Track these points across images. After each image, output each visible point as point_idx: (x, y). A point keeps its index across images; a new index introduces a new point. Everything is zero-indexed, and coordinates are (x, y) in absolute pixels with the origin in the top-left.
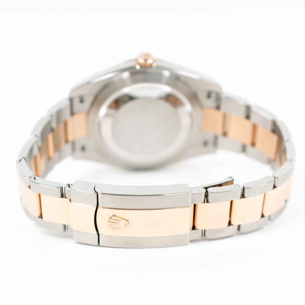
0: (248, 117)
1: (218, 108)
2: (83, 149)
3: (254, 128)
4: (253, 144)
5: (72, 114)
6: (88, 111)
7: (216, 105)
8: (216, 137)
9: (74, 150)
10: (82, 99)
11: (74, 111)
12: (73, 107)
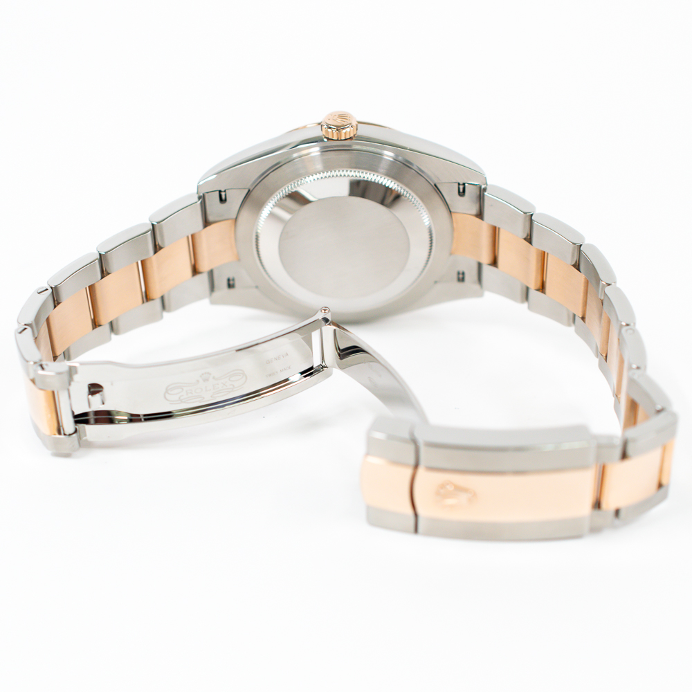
0: (529, 239)
1: (480, 215)
2: (230, 285)
3: (543, 257)
4: (542, 288)
5: (206, 223)
6: (236, 219)
7: (474, 210)
8: (480, 265)
9: (212, 287)
10: (223, 197)
11: (211, 218)
12: (209, 211)
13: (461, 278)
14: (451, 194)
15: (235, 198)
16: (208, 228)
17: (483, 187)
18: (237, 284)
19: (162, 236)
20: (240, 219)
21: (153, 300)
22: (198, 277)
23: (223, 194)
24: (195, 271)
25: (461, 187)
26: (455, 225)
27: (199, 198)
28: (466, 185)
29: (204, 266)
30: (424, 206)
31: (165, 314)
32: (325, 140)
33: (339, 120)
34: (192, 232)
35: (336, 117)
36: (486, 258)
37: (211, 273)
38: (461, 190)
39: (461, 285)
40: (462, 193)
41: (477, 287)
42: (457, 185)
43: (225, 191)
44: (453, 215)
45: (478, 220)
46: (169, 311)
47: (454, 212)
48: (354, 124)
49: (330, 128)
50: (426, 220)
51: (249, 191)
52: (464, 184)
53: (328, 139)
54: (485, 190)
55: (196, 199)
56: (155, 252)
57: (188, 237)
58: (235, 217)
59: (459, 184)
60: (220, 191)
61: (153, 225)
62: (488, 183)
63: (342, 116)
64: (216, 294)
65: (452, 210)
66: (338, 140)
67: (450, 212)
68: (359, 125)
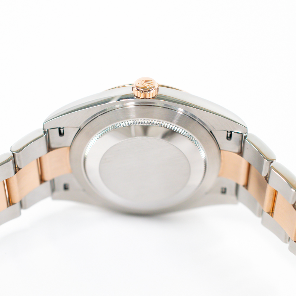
1: (241, 153)
2: (66, 188)
5: (50, 149)
6: (70, 147)
7: (237, 149)
8: (237, 186)
9: (53, 190)
10: (62, 132)
11: (53, 146)
12: (51, 141)
13: (224, 191)
14: (221, 137)
15: (70, 134)
16: (51, 153)
17: (244, 135)
18: (71, 187)
19: (20, 161)
20: (73, 147)
21: (14, 204)
22: (44, 184)
23: (62, 130)
24: (42, 180)
25: (229, 134)
26: (222, 158)
27: (45, 132)
28: (233, 133)
29: (48, 176)
30: (202, 146)
31: (23, 211)
32: (135, 97)
33: (146, 85)
34: (40, 156)
35: (143, 82)
36: (242, 181)
37: (53, 182)
38: (229, 136)
39: (223, 196)
40: (229, 137)
41: (234, 198)
42: (226, 132)
43: (63, 128)
44: (222, 152)
45: (239, 156)
46: (25, 208)
47: (223, 150)
48: (156, 87)
49: (138, 90)
50: (203, 154)
51: (80, 129)
52: (231, 132)
53: (137, 97)
54: (245, 137)
55: (42, 133)
56: (16, 172)
57: (37, 159)
58: (69, 145)
59: (228, 132)
60: (60, 128)
61: (13, 154)
62: (249, 132)
63: (147, 82)
64: (56, 194)
65: (221, 148)
66: (144, 98)
67: (220, 149)
68: (160, 88)
